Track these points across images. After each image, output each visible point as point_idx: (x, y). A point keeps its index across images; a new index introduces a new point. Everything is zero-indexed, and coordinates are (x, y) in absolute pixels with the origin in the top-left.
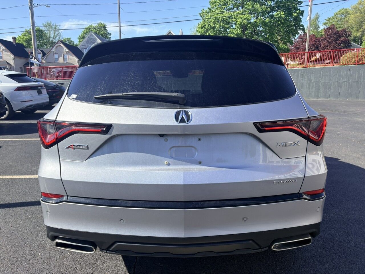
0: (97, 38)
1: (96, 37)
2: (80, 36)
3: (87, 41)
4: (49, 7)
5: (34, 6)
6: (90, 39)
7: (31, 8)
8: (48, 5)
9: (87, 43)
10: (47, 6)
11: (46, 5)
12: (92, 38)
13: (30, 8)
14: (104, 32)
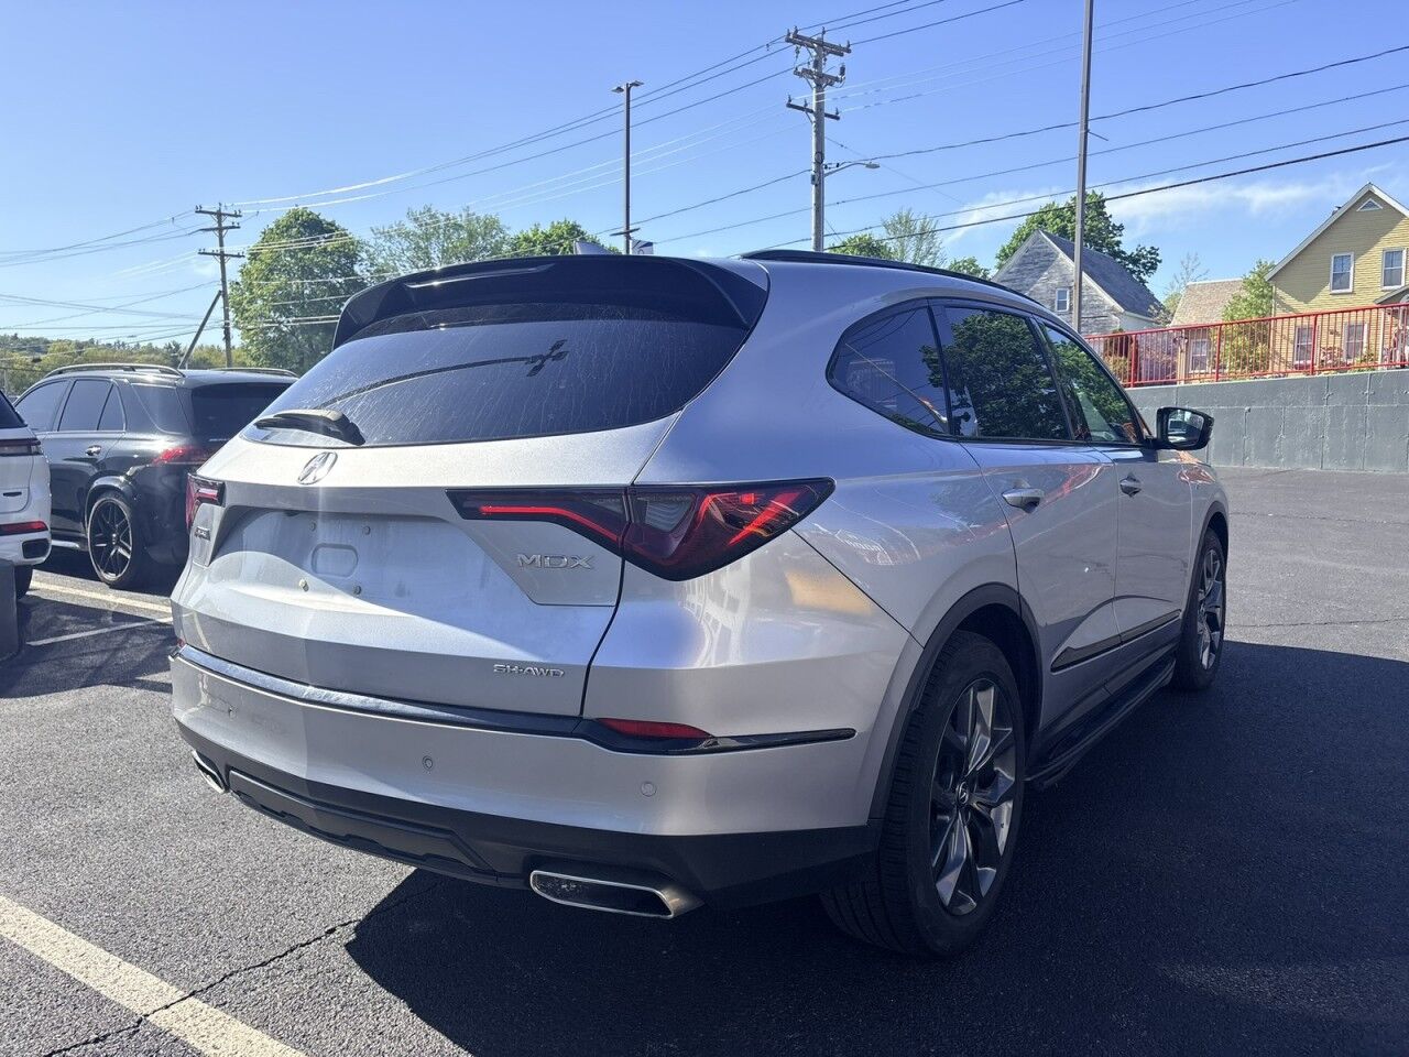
0: (1059, 250)
1: (1055, 246)
2: (1004, 250)
3: (1020, 265)
4: (876, 166)
5: (826, 171)
6: (1030, 255)
7: (818, 181)
8: (873, 162)
9: (1018, 271)
10: (868, 166)
11: (867, 162)
12: (1039, 254)
13: (813, 178)
14: (1095, 223)
